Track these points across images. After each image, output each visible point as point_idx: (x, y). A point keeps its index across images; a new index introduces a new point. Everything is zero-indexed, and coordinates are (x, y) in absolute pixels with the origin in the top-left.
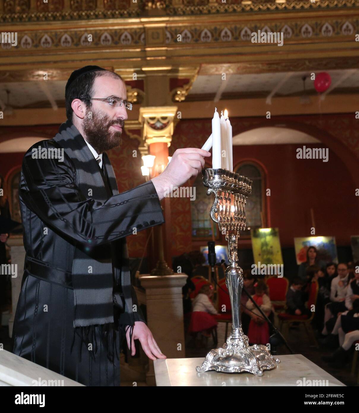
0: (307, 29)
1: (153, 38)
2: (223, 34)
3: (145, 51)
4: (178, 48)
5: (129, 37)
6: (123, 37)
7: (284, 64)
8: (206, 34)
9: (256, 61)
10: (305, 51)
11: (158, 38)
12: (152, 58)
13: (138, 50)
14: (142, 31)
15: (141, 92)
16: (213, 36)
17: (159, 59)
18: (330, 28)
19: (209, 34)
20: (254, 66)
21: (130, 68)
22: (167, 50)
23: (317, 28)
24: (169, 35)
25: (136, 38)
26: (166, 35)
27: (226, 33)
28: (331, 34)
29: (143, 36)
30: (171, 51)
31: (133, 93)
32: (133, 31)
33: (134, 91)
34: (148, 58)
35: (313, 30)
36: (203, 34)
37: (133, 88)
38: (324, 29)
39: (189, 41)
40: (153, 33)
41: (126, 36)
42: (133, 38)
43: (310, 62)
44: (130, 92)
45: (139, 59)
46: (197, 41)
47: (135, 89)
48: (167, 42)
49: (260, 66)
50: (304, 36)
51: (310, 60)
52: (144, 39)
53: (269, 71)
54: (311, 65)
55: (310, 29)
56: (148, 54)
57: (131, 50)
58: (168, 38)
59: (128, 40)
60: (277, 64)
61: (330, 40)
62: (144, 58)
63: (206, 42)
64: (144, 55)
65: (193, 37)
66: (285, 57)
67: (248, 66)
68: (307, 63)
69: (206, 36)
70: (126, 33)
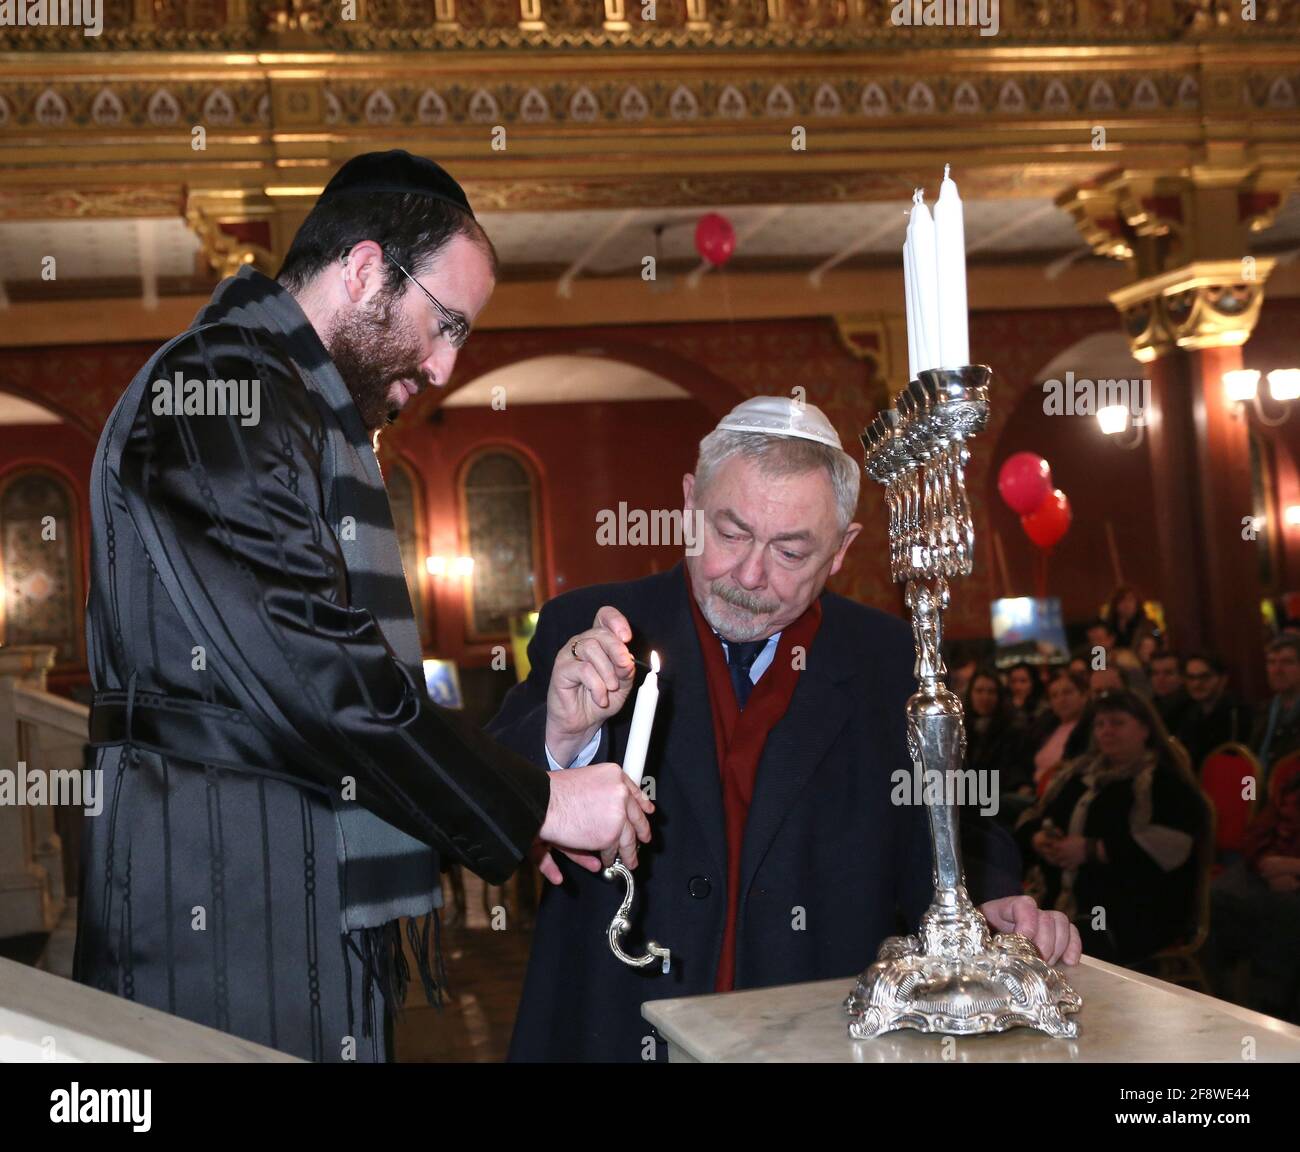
0: (683, 99)
1: (293, 109)
2: (475, 103)
3: (272, 144)
4: (359, 139)
5: (228, 104)
6: (210, 104)
7: (629, 188)
8: (432, 102)
9: (560, 179)
10: (680, 155)
11: (306, 108)
12: (293, 163)
13: (253, 140)
14: (263, 88)
15: (263, 253)
16: (449, 107)
17: (311, 168)
18: (739, 99)
19: (440, 103)
20: (554, 189)
21: (234, 187)
22: (329, 143)
23: (708, 97)
24: (334, 103)
25: (246, 107)
26: (327, 102)
27: (483, 101)
28: (741, 114)
29: (264, 104)
30: (340, 144)
31: (242, 257)
32: (238, 87)
33: (243, 251)
34: (282, 163)
35: (700, 102)
36: (424, 104)
37: (242, 241)
38: (724, 99)
39: (387, 119)
40: (292, 96)
41: (219, 102)
42: (237, 108)
43: (691, 184)
44: (235, 252)
45: (257, 165)
46: (408, 120)
47: (247, 247)
48: (330, 120)
49: (569, 191)
50: (676, 116)
51: (693, 179)
52: (269, 111)
53: (590, 204)
54: (691, 192)
55: (691, 100)
56: (281, 151)
57: (236, 140)
58: (332, 112)
59: (226, 112)
60: (612, 186)
61: (740, 129)
62: (270, 162)
63: (432, 125)
64: (270, 153)
65: (398, 107)
66: (631, 168)
67: (540, 189)
68: (684, 186)
69: (432, 109)
70: (218, 93)
